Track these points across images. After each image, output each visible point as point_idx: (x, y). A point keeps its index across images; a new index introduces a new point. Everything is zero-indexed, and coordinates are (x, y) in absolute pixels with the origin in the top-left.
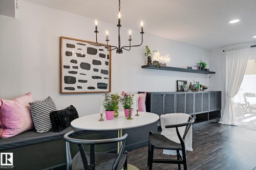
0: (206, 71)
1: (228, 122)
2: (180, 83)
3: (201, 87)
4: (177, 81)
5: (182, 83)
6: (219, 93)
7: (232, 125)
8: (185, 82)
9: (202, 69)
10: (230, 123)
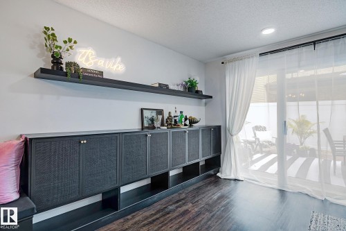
0: (198, 95)
1: (230, 175)
2: (147, 114)
3: (186, 119)
4: (142, 110)
5: (154, 114)
6: (217, 130)
7: (235, 180)
8: (160, 112)
9: (191, 90)
10: (232, 177)
